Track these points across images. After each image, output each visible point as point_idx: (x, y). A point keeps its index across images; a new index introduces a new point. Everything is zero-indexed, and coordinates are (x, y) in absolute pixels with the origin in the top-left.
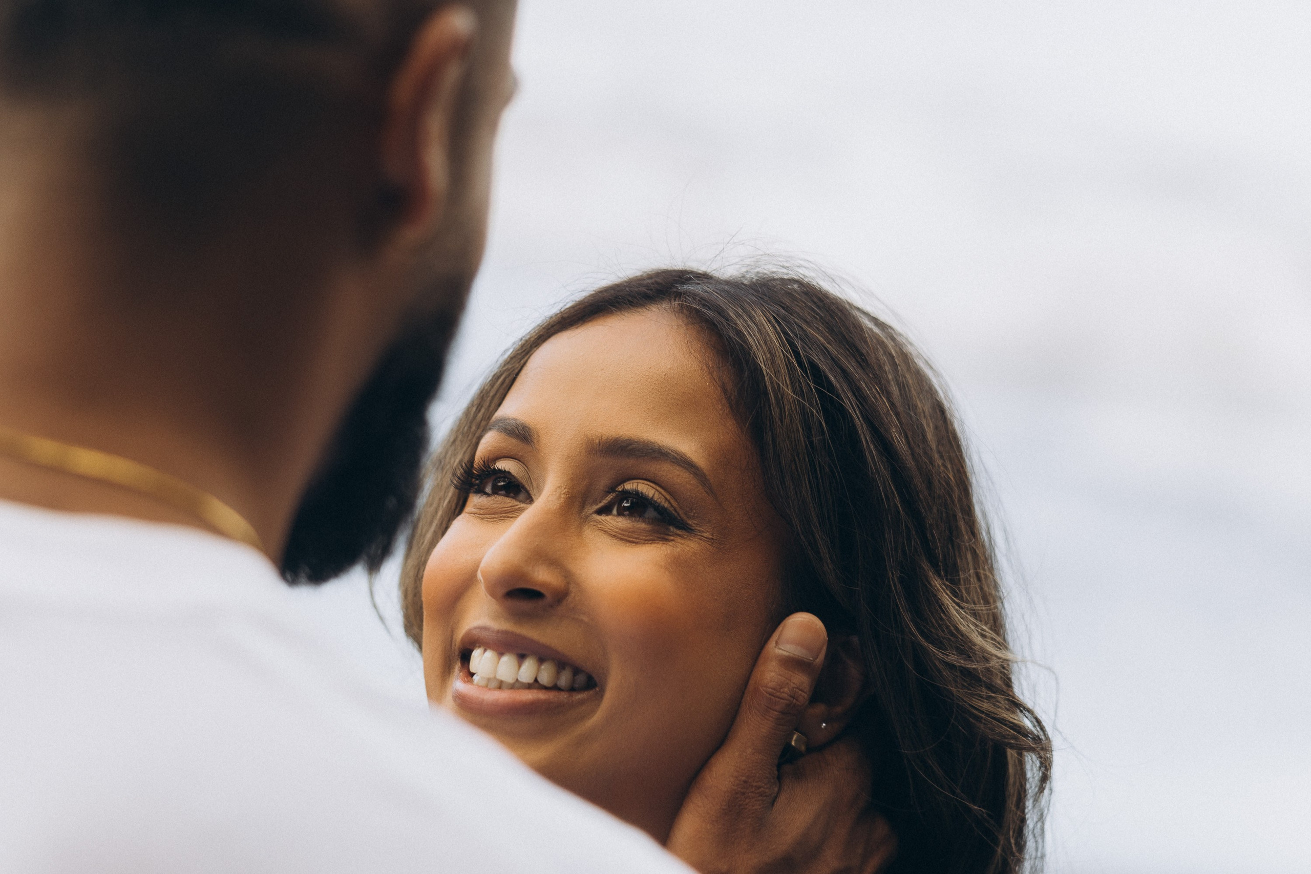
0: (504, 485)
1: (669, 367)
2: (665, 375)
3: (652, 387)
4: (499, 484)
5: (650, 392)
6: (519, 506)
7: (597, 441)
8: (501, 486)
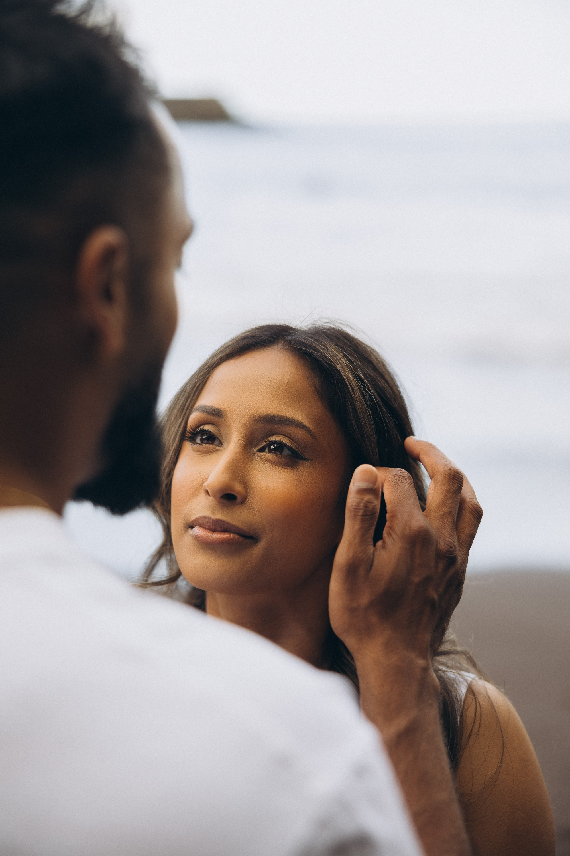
0: (206, 438)
1: (289, 378)
2: (287, 382)
3: (282, 389)
4: (204, 437)
5: (281, 391)
6: (216, 449)
7: (258, 416)
8: (205, 438)
